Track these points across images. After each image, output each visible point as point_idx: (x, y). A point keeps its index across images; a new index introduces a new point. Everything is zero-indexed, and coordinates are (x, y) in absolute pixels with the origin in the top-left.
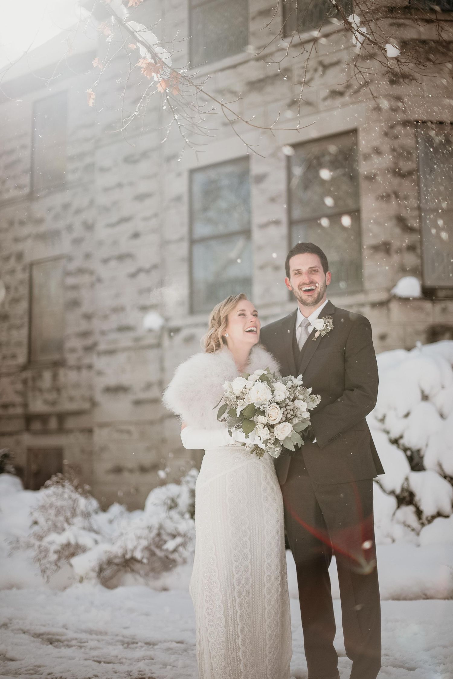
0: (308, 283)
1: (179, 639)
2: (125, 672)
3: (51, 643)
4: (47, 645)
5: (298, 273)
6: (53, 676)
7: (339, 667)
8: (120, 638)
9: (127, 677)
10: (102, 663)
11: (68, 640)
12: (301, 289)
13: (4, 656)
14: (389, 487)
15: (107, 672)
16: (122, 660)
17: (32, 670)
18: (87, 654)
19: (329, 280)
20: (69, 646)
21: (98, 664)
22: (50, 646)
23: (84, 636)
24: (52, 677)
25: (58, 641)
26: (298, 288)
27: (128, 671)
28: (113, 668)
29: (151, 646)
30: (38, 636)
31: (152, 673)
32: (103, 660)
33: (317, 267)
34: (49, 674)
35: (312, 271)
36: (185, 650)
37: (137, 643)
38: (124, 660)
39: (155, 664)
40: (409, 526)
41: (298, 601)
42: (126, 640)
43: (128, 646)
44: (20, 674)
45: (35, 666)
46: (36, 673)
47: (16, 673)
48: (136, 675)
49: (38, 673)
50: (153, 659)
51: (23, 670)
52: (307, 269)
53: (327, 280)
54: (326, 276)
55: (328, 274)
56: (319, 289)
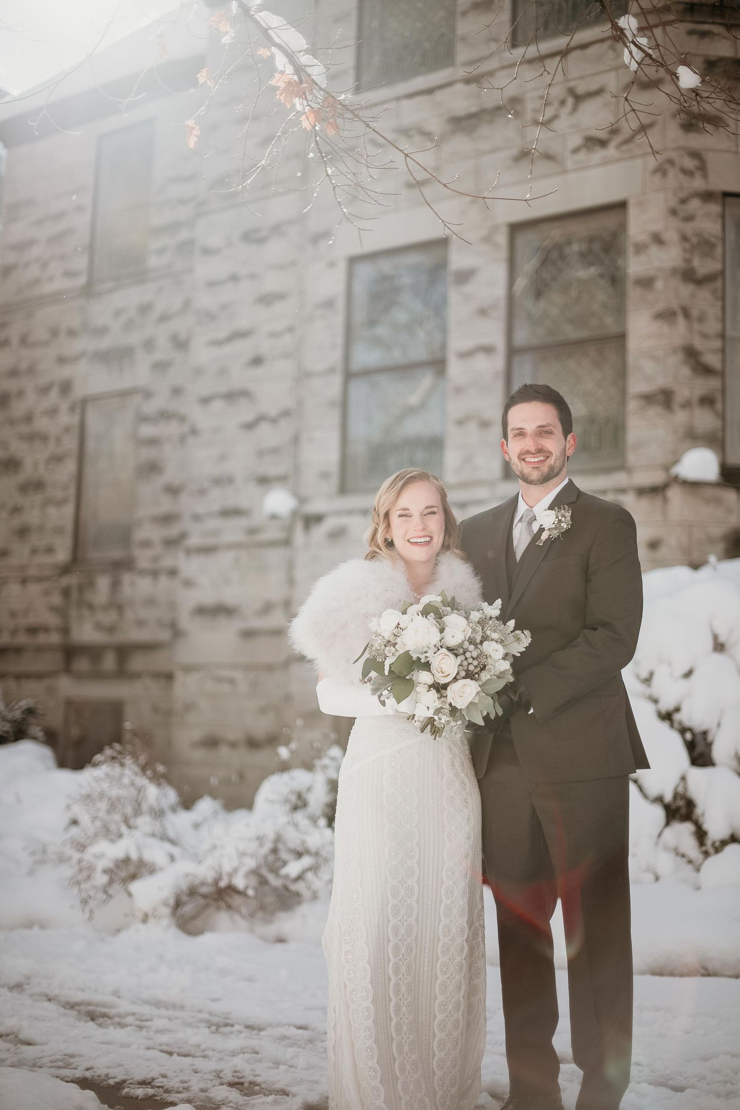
0: (534, 452)
1: (301, 1023)
2: (211, 1072)
3: (93, 1020)
4: (86, 1022)
5: (520, 434)
6: (95, 1072)
7: (561, 1080)
8: (206, 1016)
9: (214, 1079)
10: (175, 1055)
11: (120, 1016)
12: (523, 460)
13: (16, 1037)
14: (653, 791)
15: (181, 1071)
16: (206, 1053)
17: (61, 1061)
18: (149, 1039)
19: (572, 448)
20: (122, 1026)
21: (168, 1056)
22: (91, 1024)
23: (146, 1010)
24: (93, 1074)
25: (105, 1015)
27: (216, 1071)
28: (192, 1065)
29: (255, 1032)
30: (71, 1006)
31: (255, 1076)
32: (177, 1050)
33: (550, 425)
34: (88, 1069)
35: (543, 431)
36: (310, 1041)
37: (232, 1026)
38: (210, 1053)
39: (260, 1061)
40: (683, 856)
42: (215, 1020)
43: (217, 1029)
44: (41, 1067)
45: (65, 1055)
46: (67, 1066)
47: (35, 1065)
48: (228, 1077)
49: (70, 1067)
50: (257, 1053)
51: (45, 1060)
52: (535, 427)
53: (568, 447)
54: (568, 441)
55: (571, 438)
56: (552, 461)
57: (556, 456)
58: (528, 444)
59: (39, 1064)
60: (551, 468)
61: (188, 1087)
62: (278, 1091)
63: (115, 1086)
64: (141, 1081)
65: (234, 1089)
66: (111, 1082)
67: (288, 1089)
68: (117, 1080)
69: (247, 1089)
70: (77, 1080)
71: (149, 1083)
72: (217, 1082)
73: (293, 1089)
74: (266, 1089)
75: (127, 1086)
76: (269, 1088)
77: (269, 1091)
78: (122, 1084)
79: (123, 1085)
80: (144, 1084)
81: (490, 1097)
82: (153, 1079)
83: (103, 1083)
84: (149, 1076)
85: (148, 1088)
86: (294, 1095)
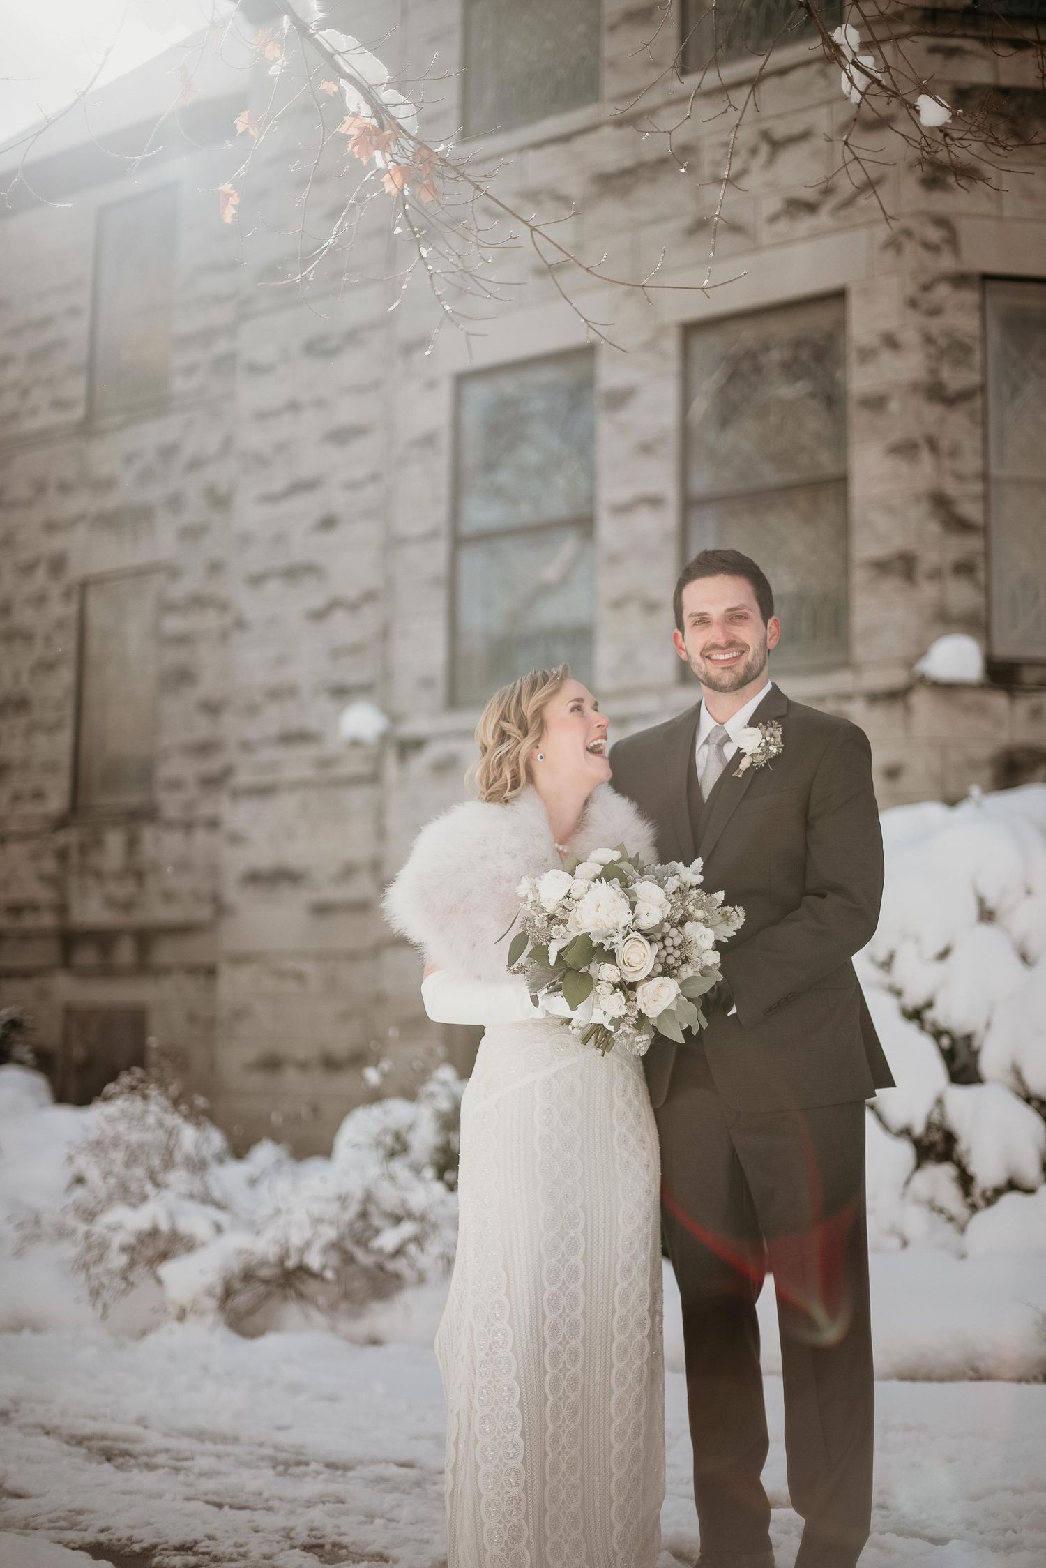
0: (723, 645)
1: (405, 1457)
2: (277, 1531)
3: (109, 1460)
4: (100, 1463)
5: (701, 621)
6: (113, 1534)
7: (773, 1532)
8: (268, 1451)
9: (282, 1541)
10: (226, 1507)
11: (147, 1454)
12: (708, 657)
14: (897, 1120)
15: (236, 1530)
16: (271, 1503)
18: (190, 1485)
19: (774, 638)
20: (151, 1467)
21: (216, 1509)
22: (107, 1466)
23: (184, 1445)
24: (110, 1537)
25: (126, 1454)
26: (701, 654)
27: (284, 1529)
28: (250, 1521)
29: (339, 1473)
30: (79, 1441)
31: (340, 1535)
32: (228, 1500)
33: (744, 607)
34: (102, 1531)
35: (735, 616)
36: (418, 1484)
37: (307, 1464)
38: (276, 1503)
39: (347, 1513)
40: (941, 1211)
41: (682, 1379)
42: (283, 1456)
43: (286, 1470)
44: (36, 1529)
45: (70, 1511)
46: (73, 1526)
47: (27, 1526)
48: (303, 1537)
49: (77, 1528)
50: (343, 1502)
51: (41, 1519)
52: (723, 611)
53: (769, 636)
54: (768, 627)
55: (773, 624)
56: (749, 657)
57: (755, 650)
58: (714, 634)
59: (32, 1525)
60: (749, 668)
61: (246, 1552)
62: (373, 1556)
63: (141, 1554)
64: (178, 1546)
65: (311, 1554)
66: (137, 1547)
67: (386, 1552)
68: (145, 1545)
69: (329, 1554)
70: (88, 1546)
71: (190, 1549)
72: (286, 1545)
73: (394, 1553)
74: (356, 1553)
75: (158, 1553)
76: (360, 1552)
77: (360, 1555)
78: (151, 1551)
79: (153, 1552)
80: (183, 1550)
81: (673, 1558)
82: (196, 1543)
83: (124, 1549)
84: (190, 1539)
85: (188, 1555)
86: (396, 1561)
